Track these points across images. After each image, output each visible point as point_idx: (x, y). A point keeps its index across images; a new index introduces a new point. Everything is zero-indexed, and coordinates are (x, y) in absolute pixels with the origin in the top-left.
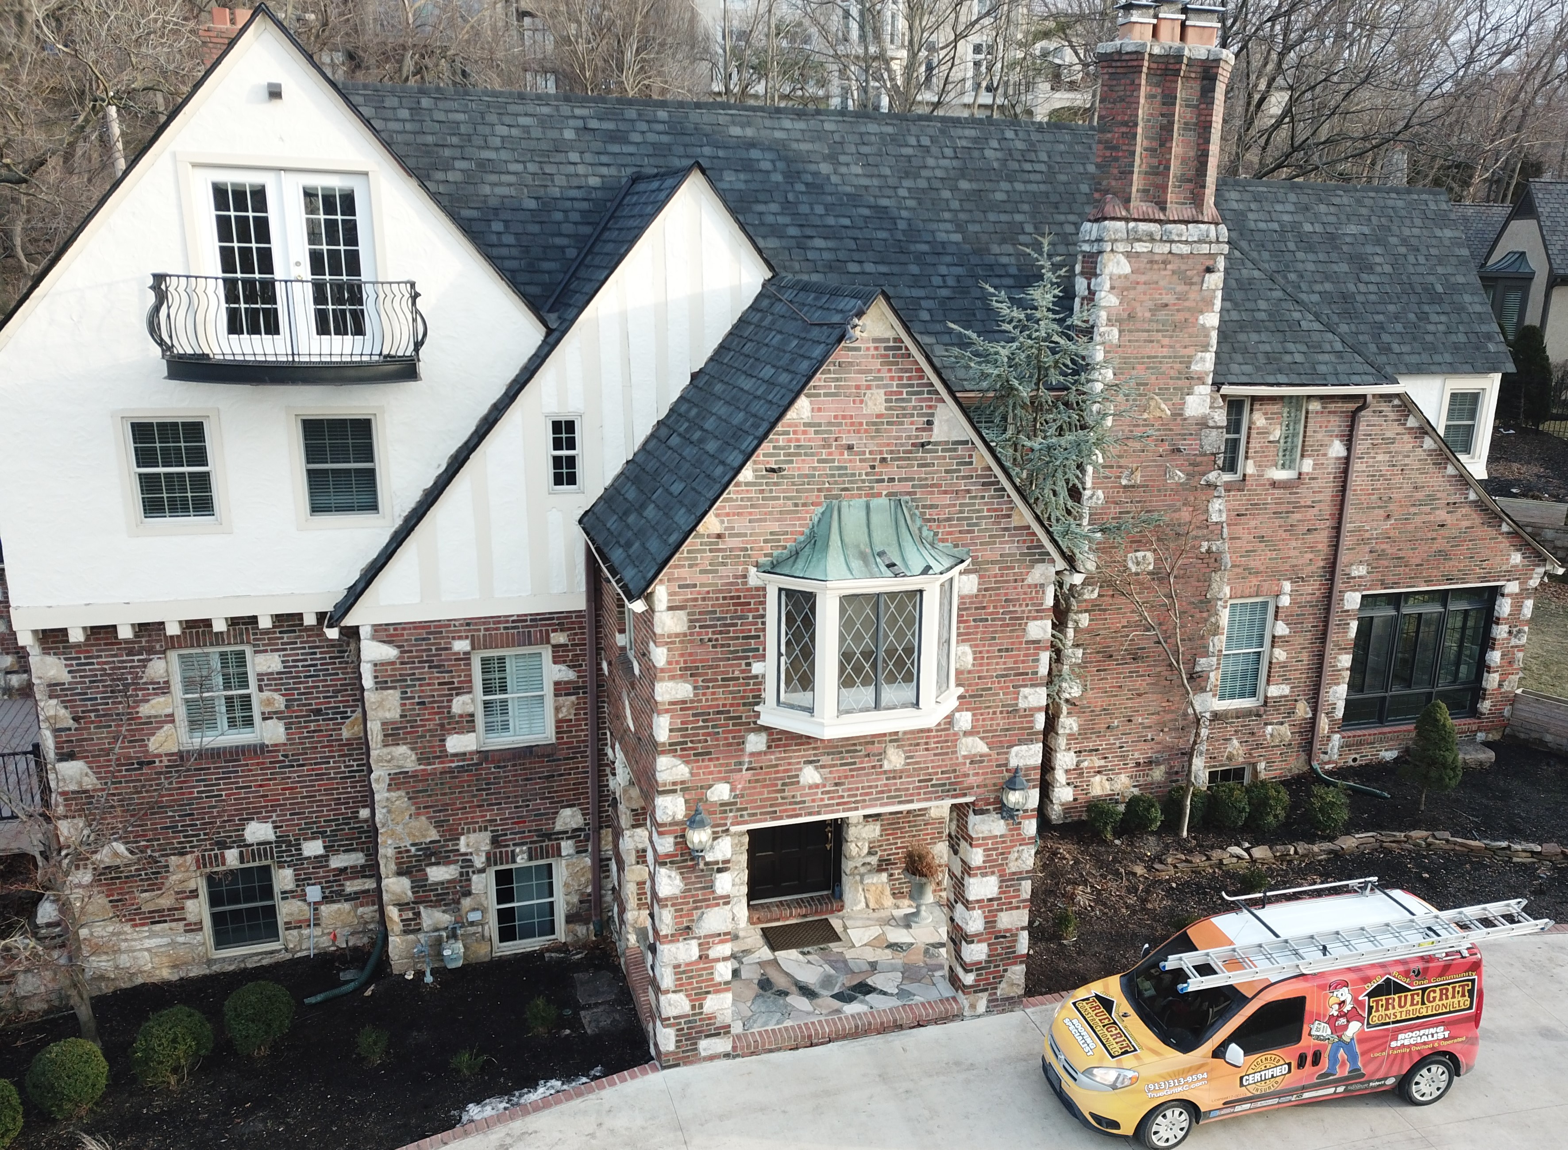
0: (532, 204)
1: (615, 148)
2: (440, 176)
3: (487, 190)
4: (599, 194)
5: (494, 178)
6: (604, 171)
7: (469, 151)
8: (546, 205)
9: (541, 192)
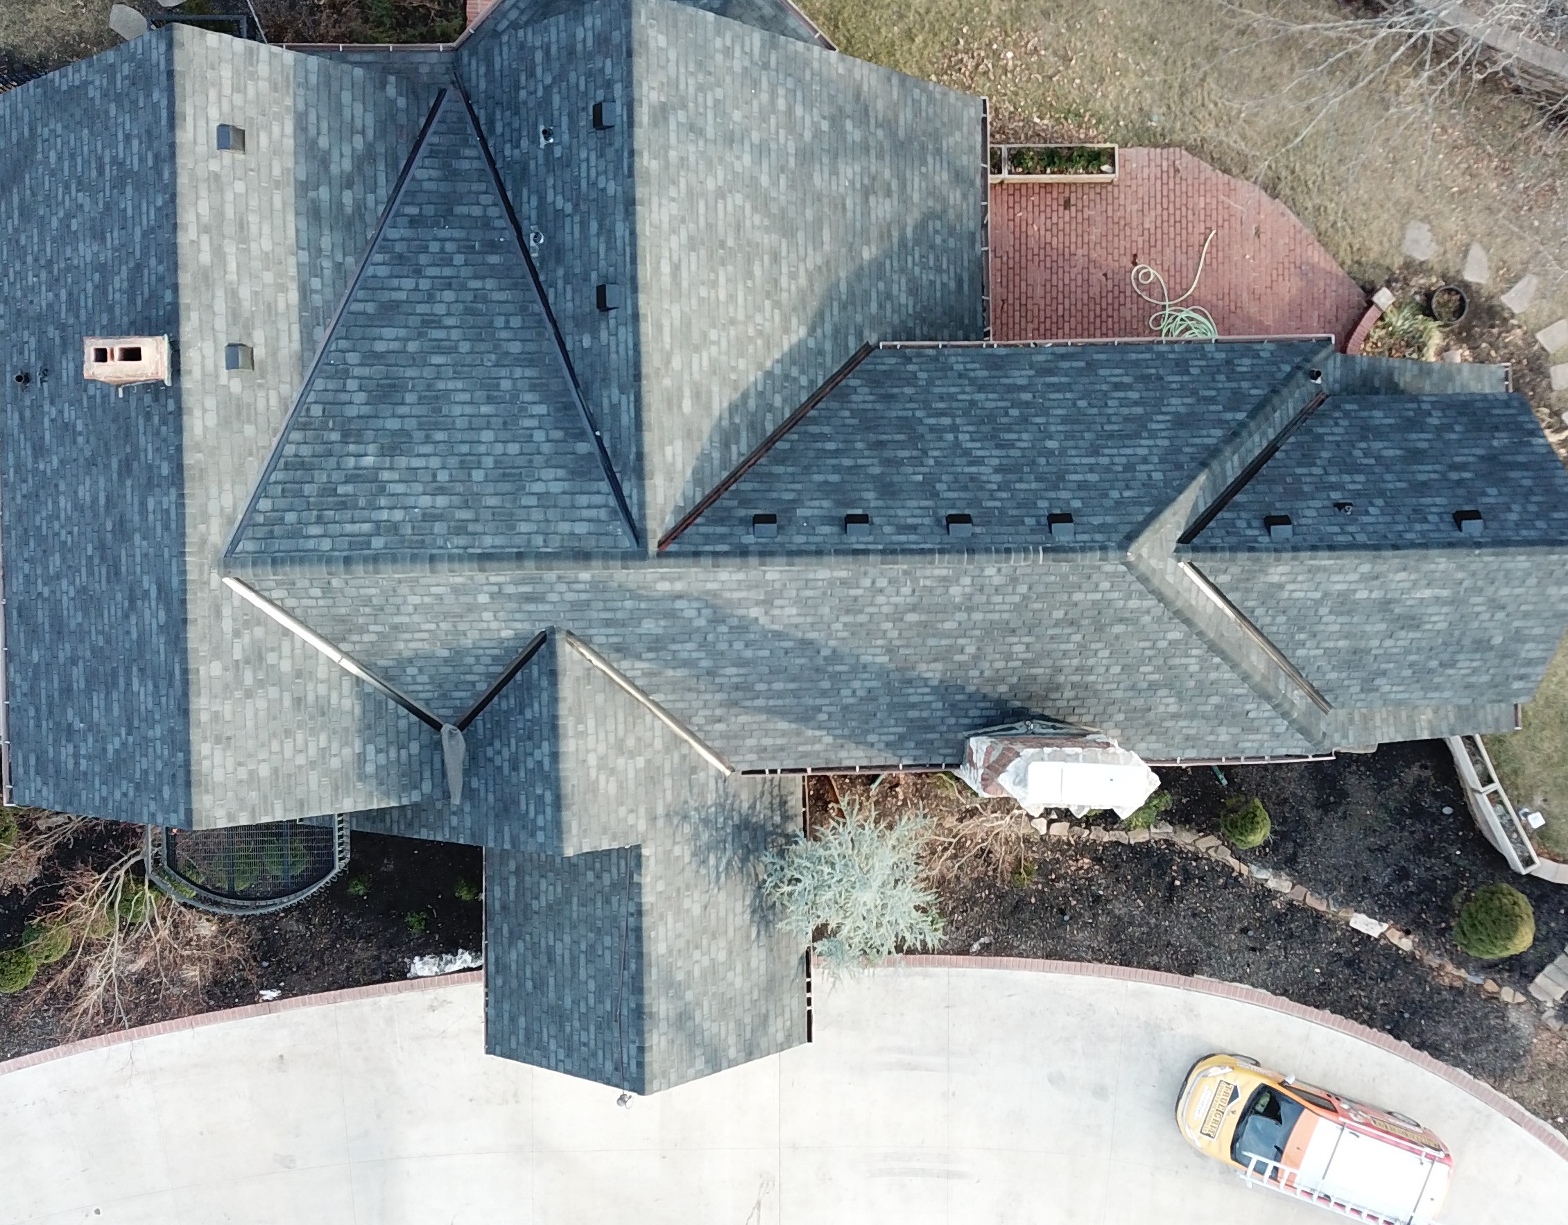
0: (446, 653)
1: (532, 607)
2: (356, 638)
3: (401, 645)
4: (511, 643)
5: (408, 636)
6: (518, 625)
7: (381, 617)
8: (458, 654)
9: (455, 644)
